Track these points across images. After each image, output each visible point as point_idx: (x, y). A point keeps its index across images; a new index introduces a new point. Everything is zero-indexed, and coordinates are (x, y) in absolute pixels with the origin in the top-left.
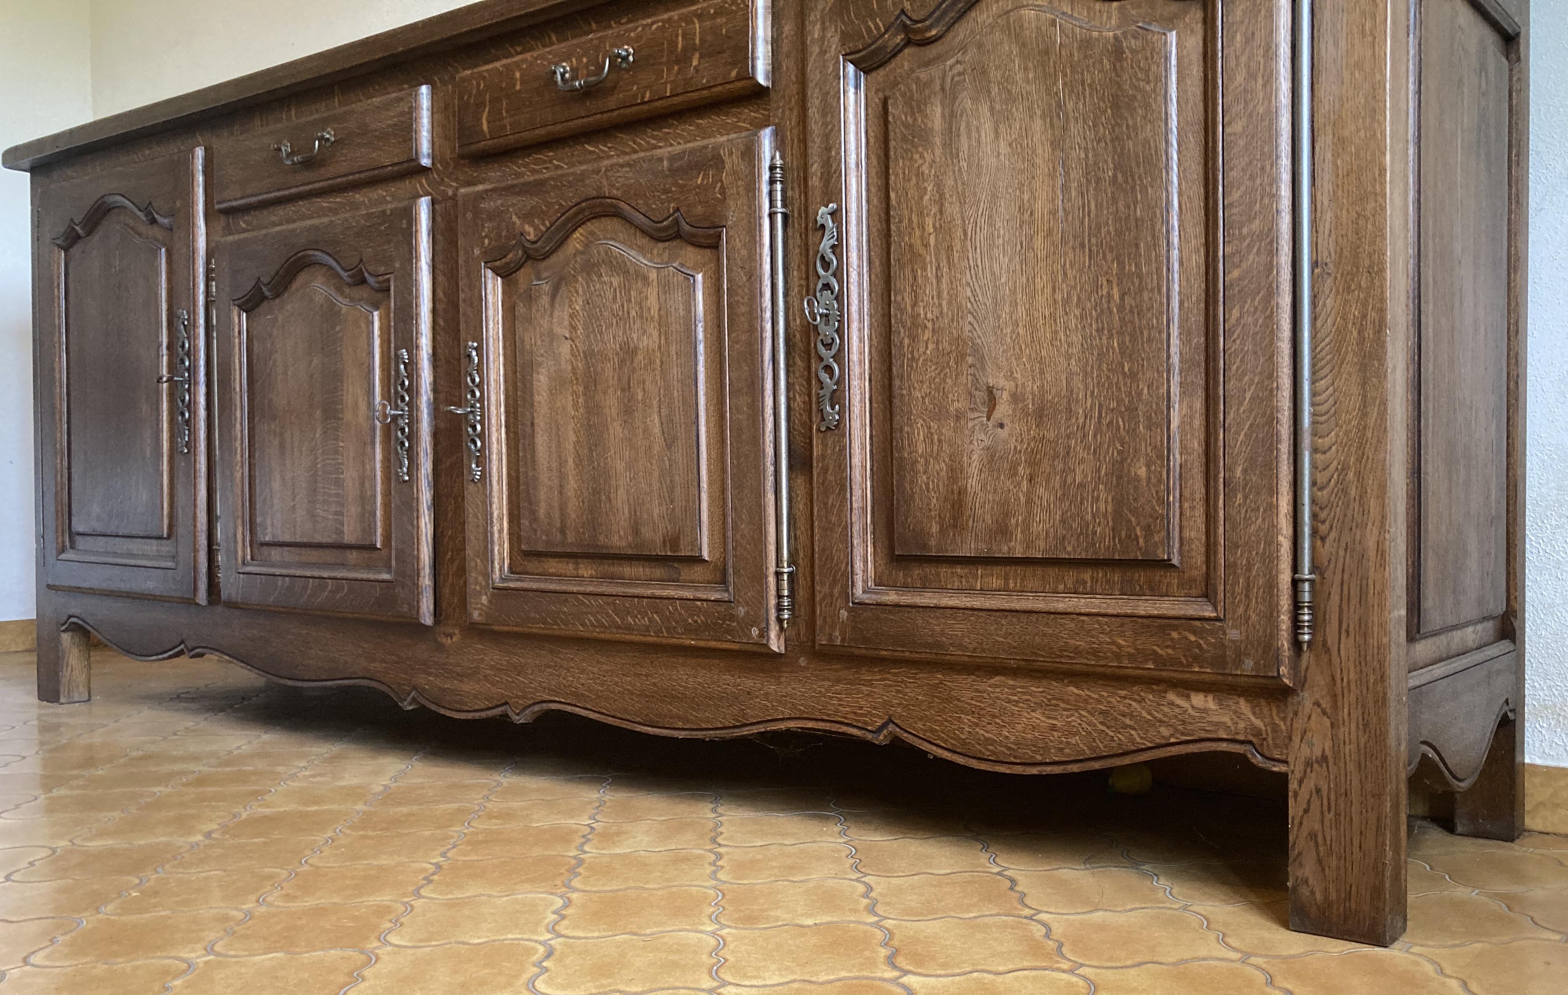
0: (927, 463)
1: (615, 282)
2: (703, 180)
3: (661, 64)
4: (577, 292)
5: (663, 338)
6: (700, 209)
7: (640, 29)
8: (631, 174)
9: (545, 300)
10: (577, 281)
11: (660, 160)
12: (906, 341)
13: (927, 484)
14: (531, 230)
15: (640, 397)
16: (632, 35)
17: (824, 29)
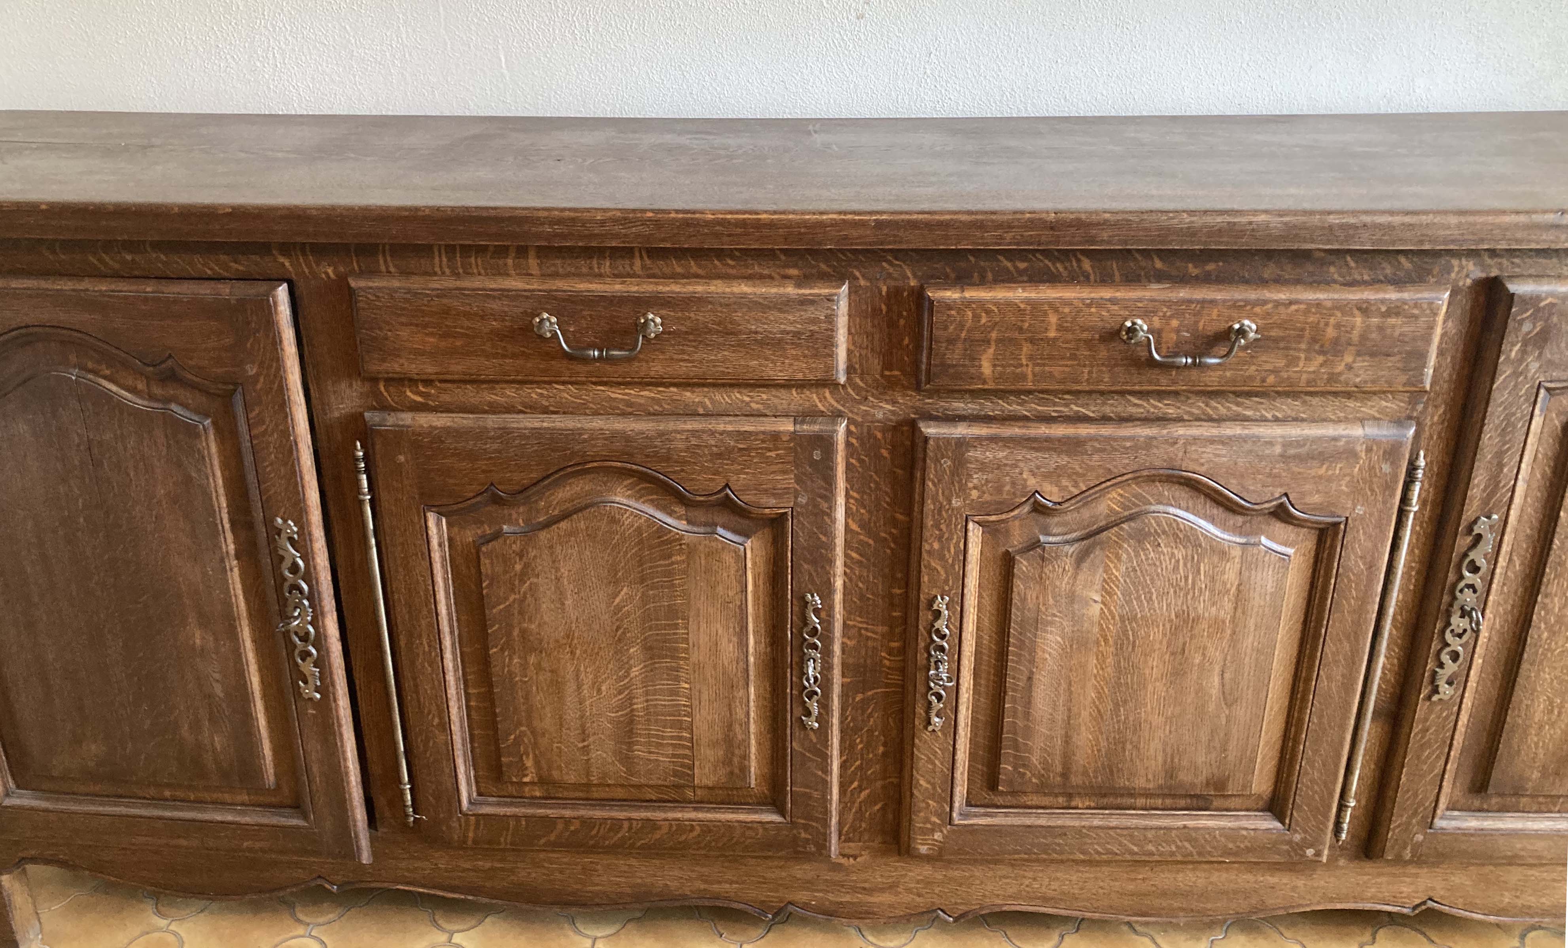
0: (1541, 727)
1: (1179, 554)
2: (1327, 470)
3: (1299, 350)
4: (1118, 557)
5: (1239, 610)
6: (1316, 499)
7: (1270, 306)
8: (1224, 452)
9: (1068, 564)
10: (1121, 547)
11: (1271, 443)
12: (1545, 635)
13: (1536, 744)
14: (1055, 489)
15: (1197, 661)
16: (1257, 310)
17: (1523, 352)
